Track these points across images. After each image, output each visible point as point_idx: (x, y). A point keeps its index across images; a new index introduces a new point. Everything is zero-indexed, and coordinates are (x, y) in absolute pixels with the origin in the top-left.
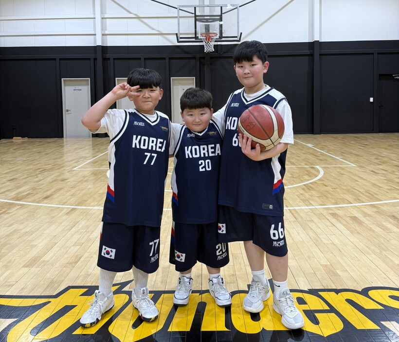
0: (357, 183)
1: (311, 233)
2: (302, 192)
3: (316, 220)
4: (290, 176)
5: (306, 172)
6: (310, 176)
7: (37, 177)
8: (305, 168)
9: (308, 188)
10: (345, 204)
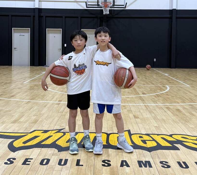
0: (187, 94)
1: (153, 115)
2: (154, 97)
3: (157, 110)
4: (150, 90)
5: (159, 89)
8: (159, 86)
9: (158, 96)
10: (175, 103)
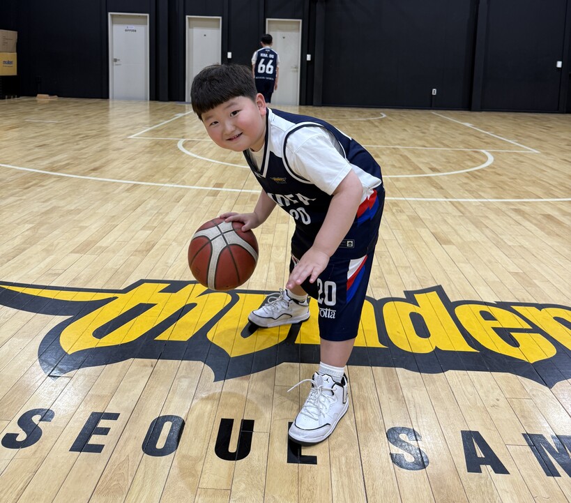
0: (546, 173)
1: (487, 232)
2: (466, 181)
3: (492, 216)
4: (445, 160)
5: (468, 157)
6: (474, 162)
7: (77, 144)
8: (465, 152)
9: (473, 176)
10: (531, 198)
